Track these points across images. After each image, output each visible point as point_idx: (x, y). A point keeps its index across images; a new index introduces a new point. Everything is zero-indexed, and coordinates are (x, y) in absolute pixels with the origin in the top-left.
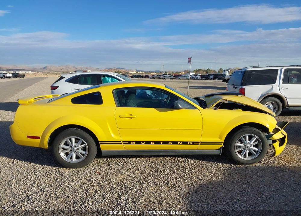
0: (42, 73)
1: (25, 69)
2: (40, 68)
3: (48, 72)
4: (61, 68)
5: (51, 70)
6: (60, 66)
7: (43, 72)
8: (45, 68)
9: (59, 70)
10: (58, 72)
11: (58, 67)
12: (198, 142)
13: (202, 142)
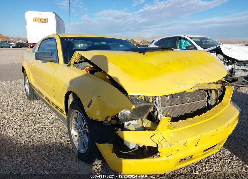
12: (53, 104)
13: (55, 105)
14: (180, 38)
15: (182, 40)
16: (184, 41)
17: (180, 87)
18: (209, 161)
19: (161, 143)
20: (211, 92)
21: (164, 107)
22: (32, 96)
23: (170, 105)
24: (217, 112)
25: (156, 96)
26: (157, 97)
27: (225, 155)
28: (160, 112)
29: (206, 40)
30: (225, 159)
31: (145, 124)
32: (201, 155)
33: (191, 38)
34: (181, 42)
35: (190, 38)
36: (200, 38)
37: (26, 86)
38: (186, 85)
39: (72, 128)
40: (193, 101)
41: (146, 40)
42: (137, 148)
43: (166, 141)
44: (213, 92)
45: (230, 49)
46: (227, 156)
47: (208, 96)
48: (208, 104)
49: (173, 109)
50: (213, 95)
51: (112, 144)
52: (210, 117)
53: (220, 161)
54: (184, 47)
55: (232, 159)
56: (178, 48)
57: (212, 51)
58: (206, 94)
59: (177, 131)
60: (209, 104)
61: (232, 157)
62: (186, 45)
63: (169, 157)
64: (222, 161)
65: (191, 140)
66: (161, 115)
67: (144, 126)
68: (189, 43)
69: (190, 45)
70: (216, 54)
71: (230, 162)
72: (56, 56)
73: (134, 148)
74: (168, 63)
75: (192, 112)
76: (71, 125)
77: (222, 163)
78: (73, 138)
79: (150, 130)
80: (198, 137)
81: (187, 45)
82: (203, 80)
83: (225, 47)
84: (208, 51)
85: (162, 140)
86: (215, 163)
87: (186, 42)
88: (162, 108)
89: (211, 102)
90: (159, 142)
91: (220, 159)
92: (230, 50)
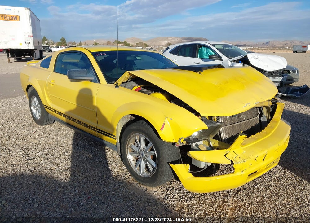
0: (262, 49)
1: (248, 44)
2: (262, 43)
3: (270, 47)
4: (285, 42)
5: (273, 46)
6: (284, 41)
7: (264, 48)
8: (267, 43)
9: (282, 45)
10: (280, 47)
11: (282, 41)
12: (95, 128)
13: (98, 129)
14: (201, 46)
15: (203, 48)
16: (206, 49)
17: (245, 106)
18: (265, 176)
19: (236, 160)
20: (262, 109)
21: (227, 126)
22: (45, 120)
23: (230, 124)
24: (273, 128)
25: (218, 117)
26: (220, 118)
27: (278, 169)
28: (223, 131)
29: (229, 48)
30: (278, 172)
31: (212, 143)
32: (264, 169)
33: (214, 45)
34: (202, 50)
35: (212, 45)
36: (223, 45)
37: (32, 109)
38: (249, 104)
39: (129, 152)
40: (248, 119)
41: (144, 43)
42: (206, 168)
43: (240, 158)
44: (265, 109)
45: (257, 58)
46: (279, 169)
47: (260, 112)
48: (260, 120)
49: (233, 127)
50: (265, 111)
51: (188, 164)
52: (269, 133)
53: (275, 174)
54: (206, 55)
55: (285, 172)
56: (199, 57)
57: (238, 61)
58: (259, 111)
59: (246, 148)
60: (262, 121)
61: (284, 170)
62: (208, 54)
63: (243, 172)
64: (277, 175)
65: (261, 155)
66: (224, 134)
67: (212, 146)
68: (211, 52)
69: (213, 53)
70: (243, 64)
71: (284, 175)
72: (94, 75)
73: (204, 168)
74: (227, 82)
75: (248, 129)
76: (128, 150)
77: (277, 176)
78: (131, 162)
79: (218, 149)
80: (265, 152)
81: (210, 55)
82: (262, 99)
83: (252, 56)
84: (234, 61)
85: (235, 157)
86: (272, 177)
87: (209, 50)
88: (225, 127)
89: (263, 118)
90: (233, 159)
91: (275, 173)
92: (258, 60)
